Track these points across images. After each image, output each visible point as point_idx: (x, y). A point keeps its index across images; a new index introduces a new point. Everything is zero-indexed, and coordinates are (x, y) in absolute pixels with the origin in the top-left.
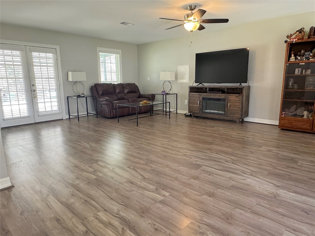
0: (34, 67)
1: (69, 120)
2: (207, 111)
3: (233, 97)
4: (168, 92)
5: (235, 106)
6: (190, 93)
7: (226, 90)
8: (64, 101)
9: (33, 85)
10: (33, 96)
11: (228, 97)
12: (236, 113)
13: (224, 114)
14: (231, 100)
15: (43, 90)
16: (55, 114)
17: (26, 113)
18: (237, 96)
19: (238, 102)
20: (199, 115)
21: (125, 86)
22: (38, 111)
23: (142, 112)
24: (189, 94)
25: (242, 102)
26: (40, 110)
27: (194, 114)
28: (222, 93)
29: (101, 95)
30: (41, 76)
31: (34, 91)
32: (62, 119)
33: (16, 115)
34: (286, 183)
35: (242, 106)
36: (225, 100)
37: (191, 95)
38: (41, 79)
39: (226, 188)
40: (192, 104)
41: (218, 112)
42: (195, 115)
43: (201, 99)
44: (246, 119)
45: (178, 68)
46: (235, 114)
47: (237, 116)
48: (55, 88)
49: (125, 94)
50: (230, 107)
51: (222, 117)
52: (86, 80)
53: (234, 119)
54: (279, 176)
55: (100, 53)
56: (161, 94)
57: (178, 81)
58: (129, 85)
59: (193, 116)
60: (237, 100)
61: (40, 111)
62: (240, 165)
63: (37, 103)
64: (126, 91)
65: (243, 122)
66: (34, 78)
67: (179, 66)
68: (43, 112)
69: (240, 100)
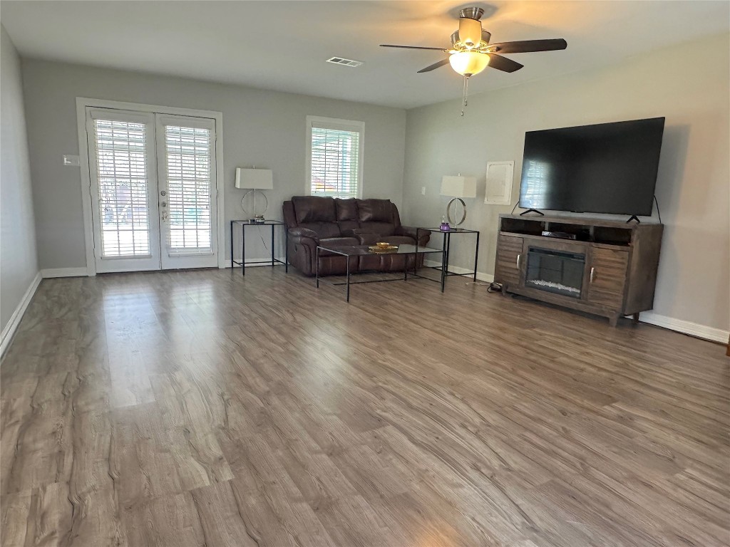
0: (169, 157)
1: (230, 271)
2: (537, 283)
3: (605, 253)
4: (458, 227)
5: (609, 278)
6: (502, 233)
7: (592, 231)
8: (223, 230)
9: (164, 194)
10: (161, 216)
11: (592, 252)
12: (610, 297)
13: (578, 296)
14: (599, 259)
15: (183, 205)
16: (202, 255)
17: (147, 248)
18: (614, 251)
19: (619, 268)
20: (517, 291)
21: (365, 204)
22: (168, 247)
23: (391, 268)
24: (499, 235)
25: (629, 268)
26: (173, 245)
27: (507, 288)
28: (577, 239)
29: (302, 223)
30: (180, 175)
31: (164, 205)
32: (217, 268)
33: (126, 251)
34: (571, 526)
35: (628, 280)
36: (583, 259)
37: (503, 238)
38: (180, 182)
39: (382, 497)
40: (504, 261)
41: (567, 288)
42: (508, 290)
43: (526, 250)
44: (645, 317)
45: (488, 167)
46: (608, 299)
47: (612, 304)
48: (207, 201)
49: (359, 224)
50: (595, 278)
51: (574, 304)
52: (271, 188)
53: (603, 312)
54: (572, 501)
55: (314, 129)
56: (439, 230)
57: (486, 200)
58: (374, 203)
59: (503, 291)
60: (614, 262)
61: (172, 247)
62: (491, 442)
63: (169, 230)
64: (365, 216)
65: (636, 322)
66: (166, 178)
67: (491, 163)
68: (178, 248)
69: (623, 263)
